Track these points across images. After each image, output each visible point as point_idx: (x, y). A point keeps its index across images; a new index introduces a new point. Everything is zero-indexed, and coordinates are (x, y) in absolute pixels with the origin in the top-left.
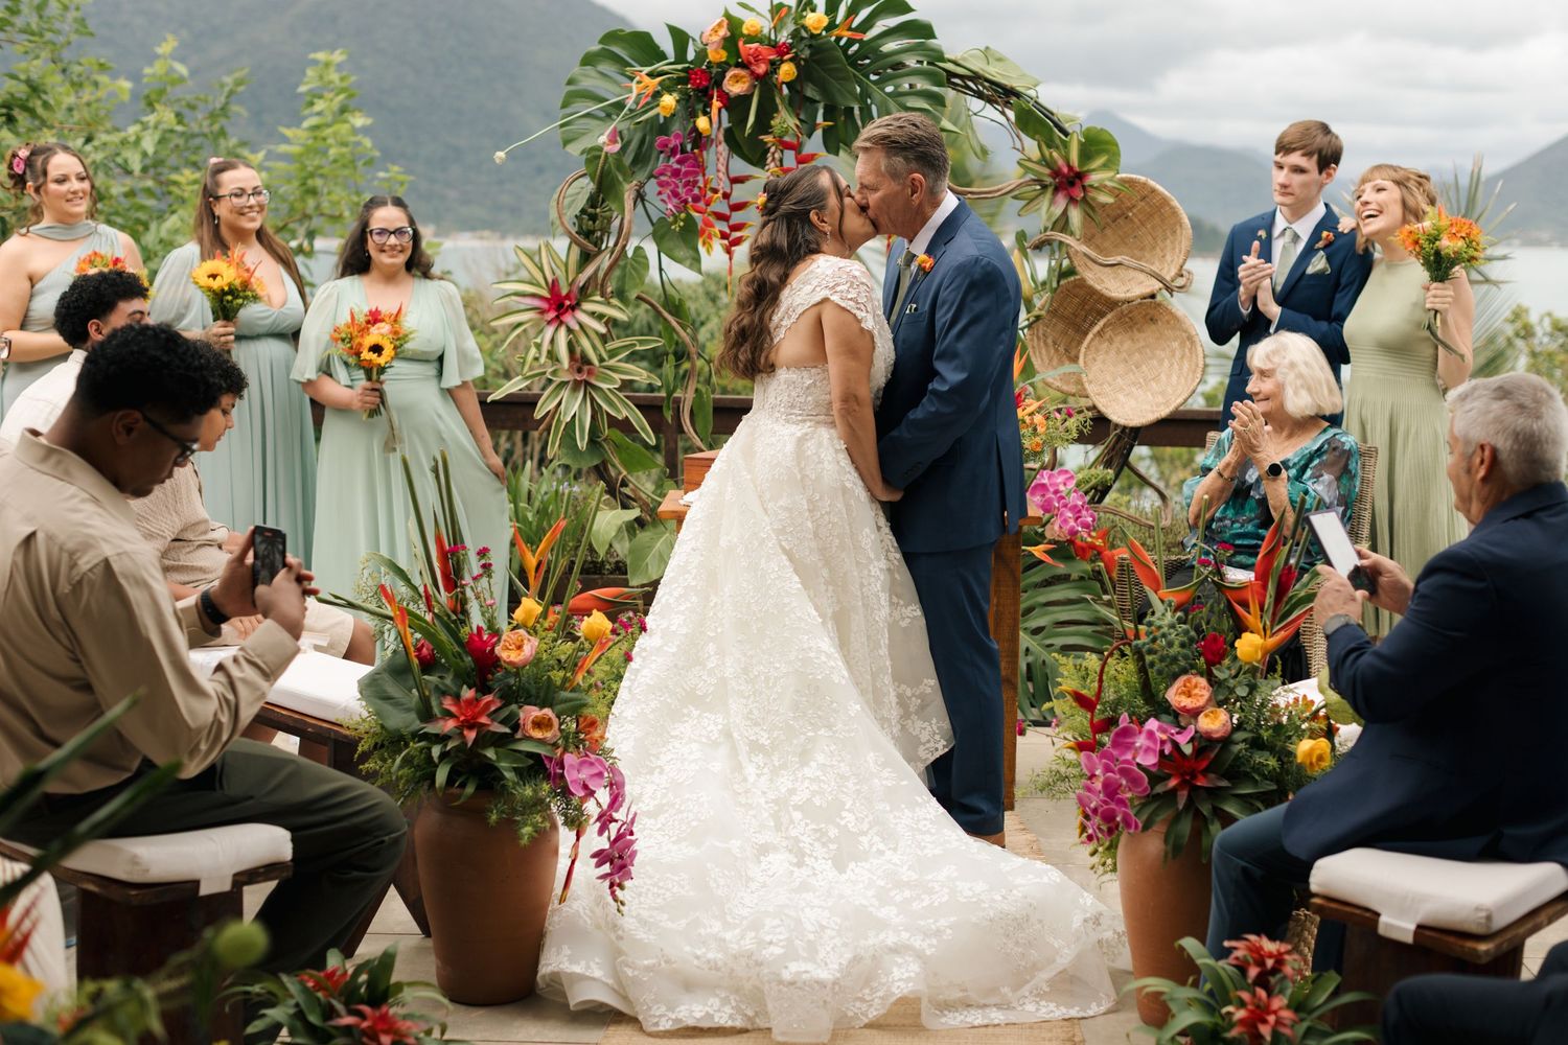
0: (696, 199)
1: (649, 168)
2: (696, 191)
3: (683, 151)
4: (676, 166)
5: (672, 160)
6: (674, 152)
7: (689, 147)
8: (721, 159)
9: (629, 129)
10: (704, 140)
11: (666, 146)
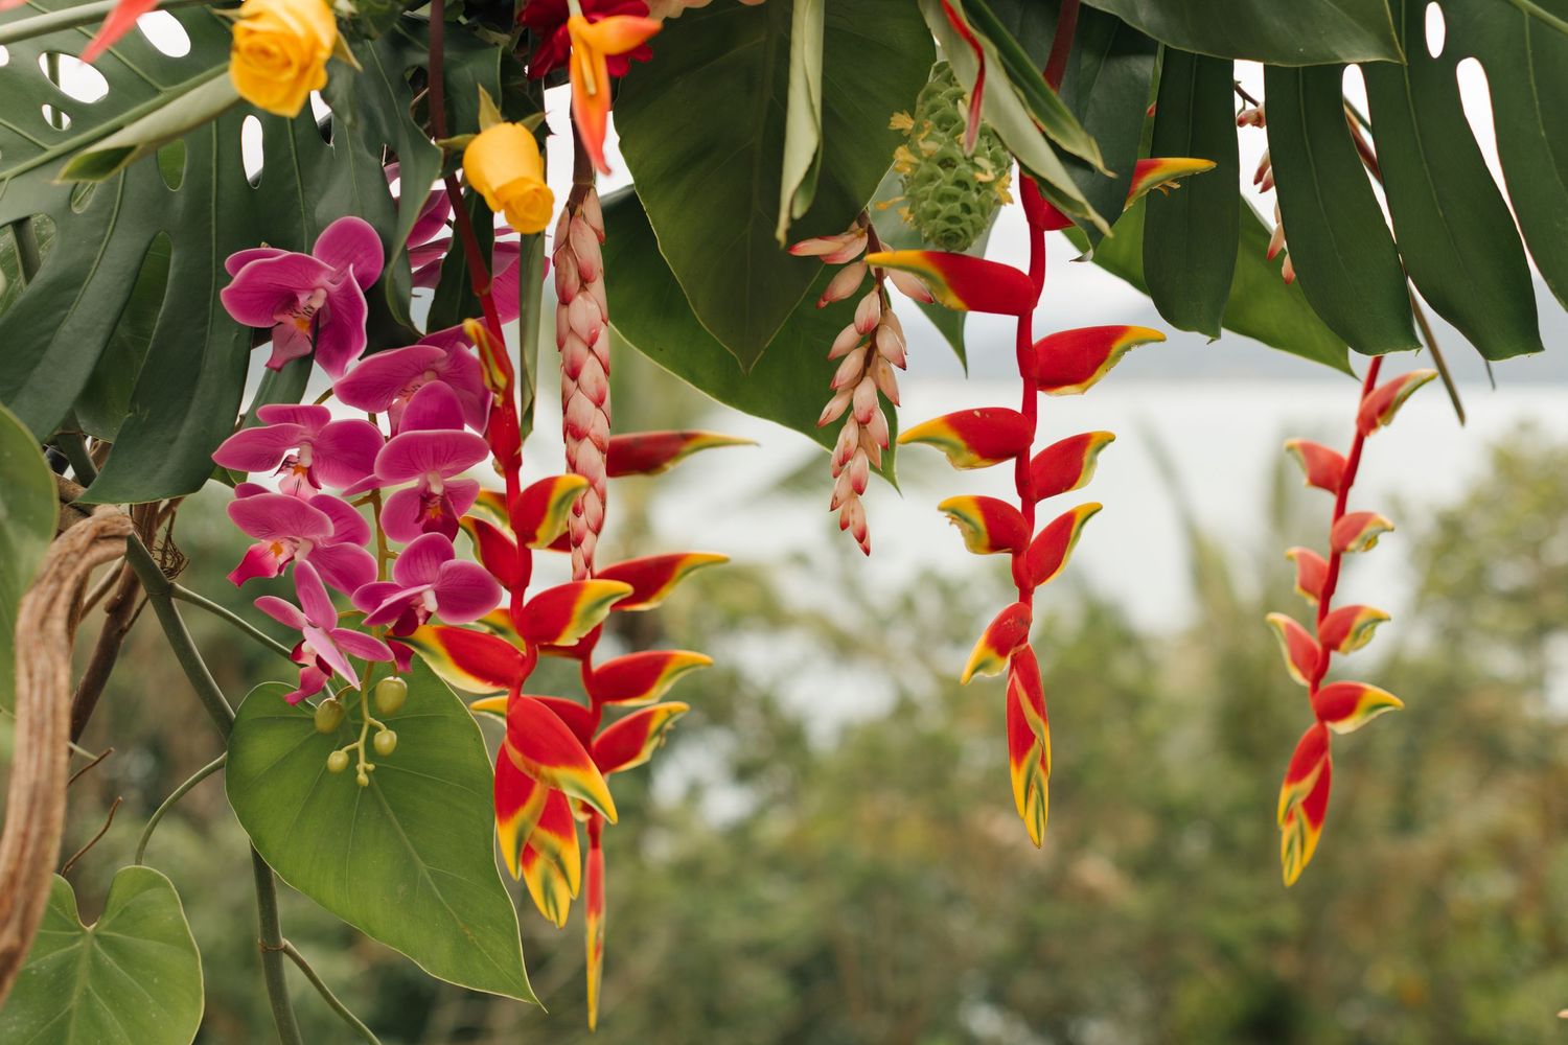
0: (464, 595)
1: (189, 427)
2: (465, 551)
3: (388, 329)
4: (341, 412)
5: (320, 379)
6: (329, 337)
7: (421, 305)
8: (591, 371)
9: (63, 212)
10: (501, 266)
11: (288, 300)
